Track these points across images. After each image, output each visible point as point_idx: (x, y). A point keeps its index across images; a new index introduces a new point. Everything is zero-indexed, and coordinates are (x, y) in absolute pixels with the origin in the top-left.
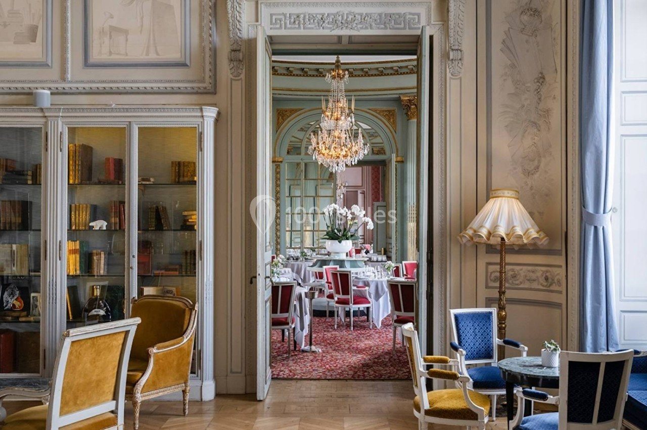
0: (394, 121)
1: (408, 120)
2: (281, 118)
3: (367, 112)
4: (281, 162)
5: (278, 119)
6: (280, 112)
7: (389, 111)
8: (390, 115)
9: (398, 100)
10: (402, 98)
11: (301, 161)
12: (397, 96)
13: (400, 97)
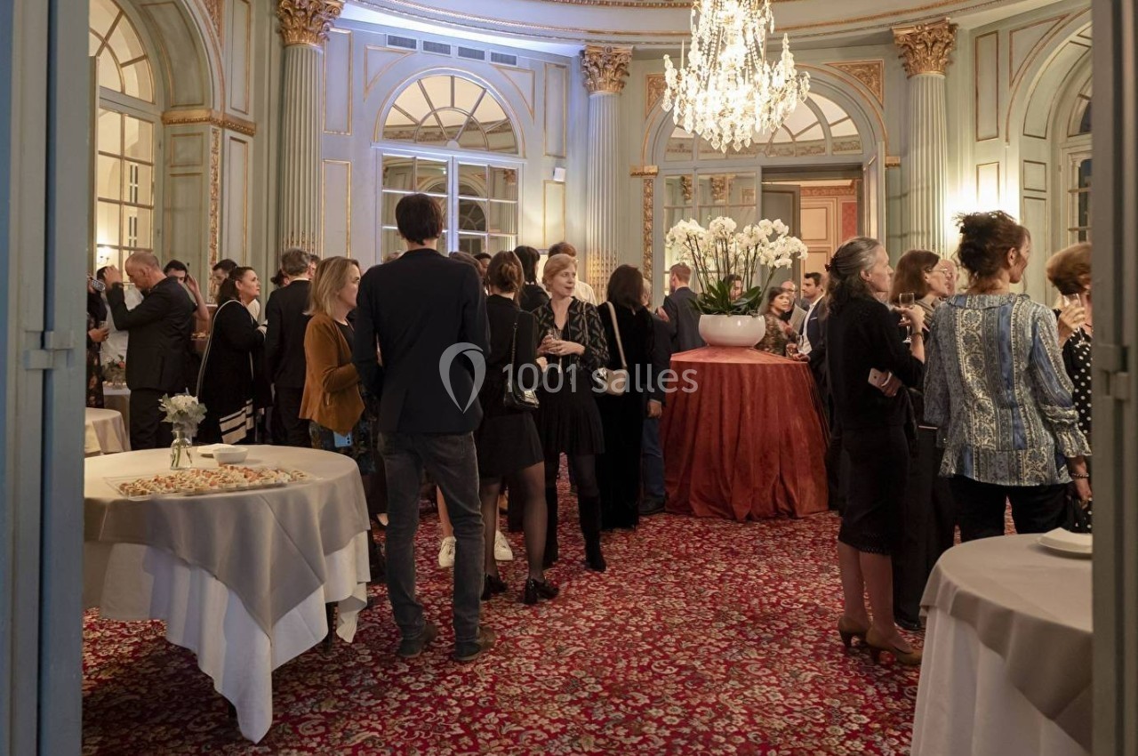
0: (878, 85)
1: (909, 77)
2: (654, 91)
3: (822, 71)
4: (655, 174)
5: (650, 94)
6: (653, 81)
7: (869, 66)
8: (869, 73)
9: (887, 38)
10: (895, 32)
11: (693, 172)
12: (885, 29)
13: (891, 30)
